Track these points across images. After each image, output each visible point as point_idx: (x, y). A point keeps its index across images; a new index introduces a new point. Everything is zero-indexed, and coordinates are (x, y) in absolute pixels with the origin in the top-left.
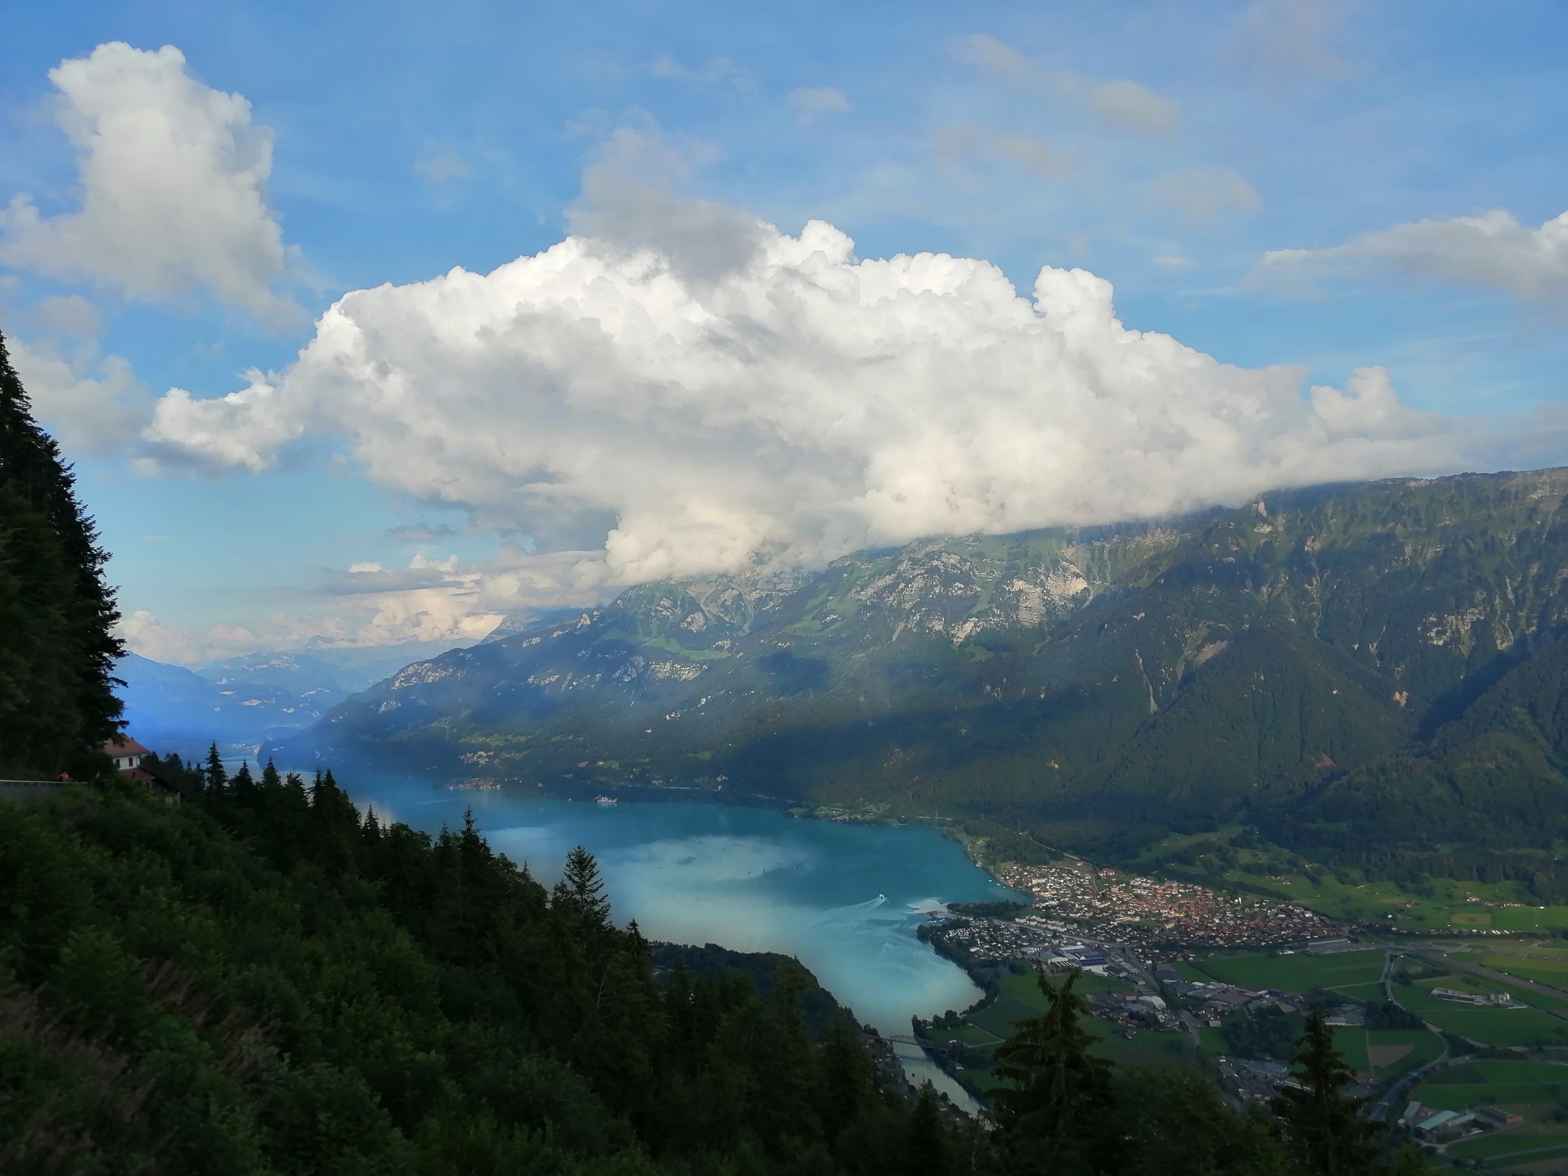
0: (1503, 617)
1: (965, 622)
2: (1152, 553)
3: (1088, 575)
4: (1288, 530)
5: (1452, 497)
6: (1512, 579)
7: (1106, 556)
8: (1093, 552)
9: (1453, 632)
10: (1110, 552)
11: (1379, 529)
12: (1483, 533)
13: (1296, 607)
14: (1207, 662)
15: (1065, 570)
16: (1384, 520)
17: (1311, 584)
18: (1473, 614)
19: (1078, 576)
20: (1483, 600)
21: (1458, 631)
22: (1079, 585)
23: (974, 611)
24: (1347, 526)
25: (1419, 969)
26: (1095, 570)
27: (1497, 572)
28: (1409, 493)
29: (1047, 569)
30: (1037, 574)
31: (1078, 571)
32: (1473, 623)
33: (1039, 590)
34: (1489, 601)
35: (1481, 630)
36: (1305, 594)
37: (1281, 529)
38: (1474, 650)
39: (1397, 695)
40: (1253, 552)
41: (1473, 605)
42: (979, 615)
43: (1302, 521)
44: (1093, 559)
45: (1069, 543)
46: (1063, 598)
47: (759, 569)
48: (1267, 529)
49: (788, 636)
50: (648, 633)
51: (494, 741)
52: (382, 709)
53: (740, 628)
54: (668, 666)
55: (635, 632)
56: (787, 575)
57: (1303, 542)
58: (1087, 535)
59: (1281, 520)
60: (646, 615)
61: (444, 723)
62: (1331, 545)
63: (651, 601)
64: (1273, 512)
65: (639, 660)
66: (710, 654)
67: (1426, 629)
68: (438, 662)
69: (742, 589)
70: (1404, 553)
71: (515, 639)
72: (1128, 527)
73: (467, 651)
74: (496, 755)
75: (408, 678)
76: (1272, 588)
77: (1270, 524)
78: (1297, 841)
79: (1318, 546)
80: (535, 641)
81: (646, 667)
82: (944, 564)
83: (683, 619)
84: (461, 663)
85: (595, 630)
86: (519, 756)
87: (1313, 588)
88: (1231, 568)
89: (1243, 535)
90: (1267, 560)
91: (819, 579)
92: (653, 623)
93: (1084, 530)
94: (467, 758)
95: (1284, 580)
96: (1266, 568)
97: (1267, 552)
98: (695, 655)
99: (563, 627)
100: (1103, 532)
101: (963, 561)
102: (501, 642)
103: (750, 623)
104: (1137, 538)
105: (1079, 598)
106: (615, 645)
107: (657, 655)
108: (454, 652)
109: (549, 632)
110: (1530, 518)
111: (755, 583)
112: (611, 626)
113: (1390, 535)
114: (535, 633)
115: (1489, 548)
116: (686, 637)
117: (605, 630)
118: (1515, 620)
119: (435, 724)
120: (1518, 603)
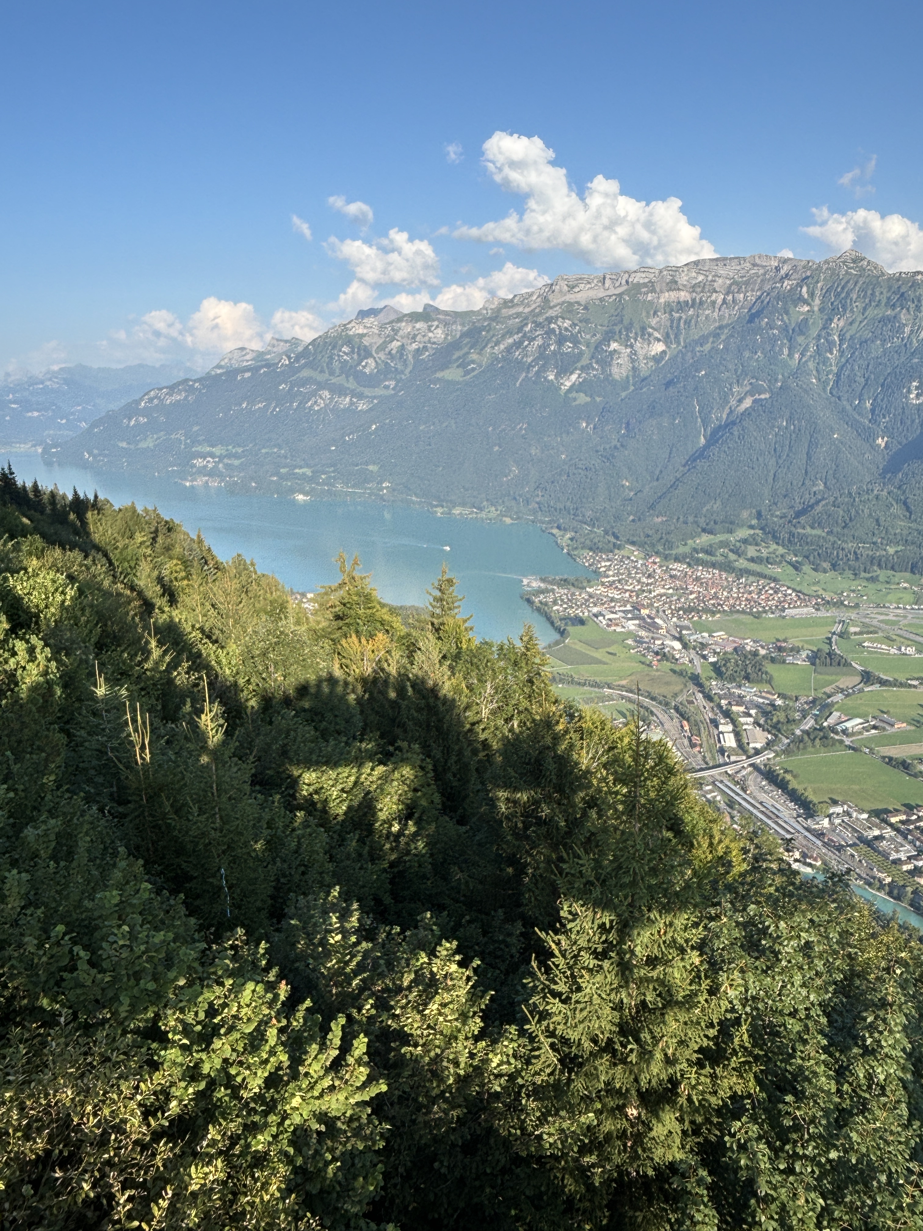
1: (571, 373)
2: (717, 324)
3: (666, 339)
4: (821, 310)
7: (682, 324)
8: (672, 321)
10: (685, 322)
11: (889, 312)
13: (817, 371)
14: (746, 409)
15: (650, 335)
16: (894, 305)
17: (832, 354)
19: (659, 340)
22: (659, 347)
23: (579, 365)
24: (865, 309)
25: (857, 629)
26: (672, 337)
28: (915, 284)
29: (636, 334)
30: (628, 338)
31: (659, 336)
33: (628, 350)
36: (825, 361)
37: (816, 309)
39: (880, 440)
40: (793, 325)
42: (582, 369)
43: (832, 304)
44: (671, 327)
45: (655, 313)
46: (646, 358)
47: (418, 325)
48: (806, 308)
49: (438, 380)
50: (332, 373)
51: (217, 450)
52: (132, 423)
53: (402, 372)
54: (348, 399)
55: (322, 371)
56: (439, 331)
57: (831, 320)
58: (669, 308)
59: (817, 302)
60: (331, 358)
61: (180, 435)
62: (851, 324)
63: (334, 348)
64: (812, 295)
65: (326, 394)
66: (379, 392)
67: (909, 392)
68: (172, 388)
69: (405, 341)
70: (904, 332)
71: (232, 373)
72: (701, 303)
73: (195, 381)
74: (220, 461)
75: (151, 400)
76: (802, 355)
77: (809, 304)
78: (790, 542)
79: (841, 323)
80: (247, 375)
81: (331, 399)
82: (559, 327)
83: (359, 363)
84: (191, 390)
85: (292, 369)
86: (236, 462)
87: (833, 356)
88: (773, 340)
89: (787, 313)
90: (802, 333)
91: (463, 335)
92: (336, 364)
93: (668, 304)
94: (199, 462)
95: (812, 348)
96: (800, 339)
97: (802, 327)
98: (367, 392)
99: (268, 366)
100: (682, 306)
101: (574, 325)
102: (221, 375)
103: (410, 368)
104: (707, 312)
105: (657, 359)
106: (308, 381)
107: (339, 390)
108: (185, 381)
109: (257, 369)
111: (414, 337)
112: (305, 366)
113: (896, 318)
114: (247, 369)
116: (361, 378)
117: (300, 369)
119: (173, 436)
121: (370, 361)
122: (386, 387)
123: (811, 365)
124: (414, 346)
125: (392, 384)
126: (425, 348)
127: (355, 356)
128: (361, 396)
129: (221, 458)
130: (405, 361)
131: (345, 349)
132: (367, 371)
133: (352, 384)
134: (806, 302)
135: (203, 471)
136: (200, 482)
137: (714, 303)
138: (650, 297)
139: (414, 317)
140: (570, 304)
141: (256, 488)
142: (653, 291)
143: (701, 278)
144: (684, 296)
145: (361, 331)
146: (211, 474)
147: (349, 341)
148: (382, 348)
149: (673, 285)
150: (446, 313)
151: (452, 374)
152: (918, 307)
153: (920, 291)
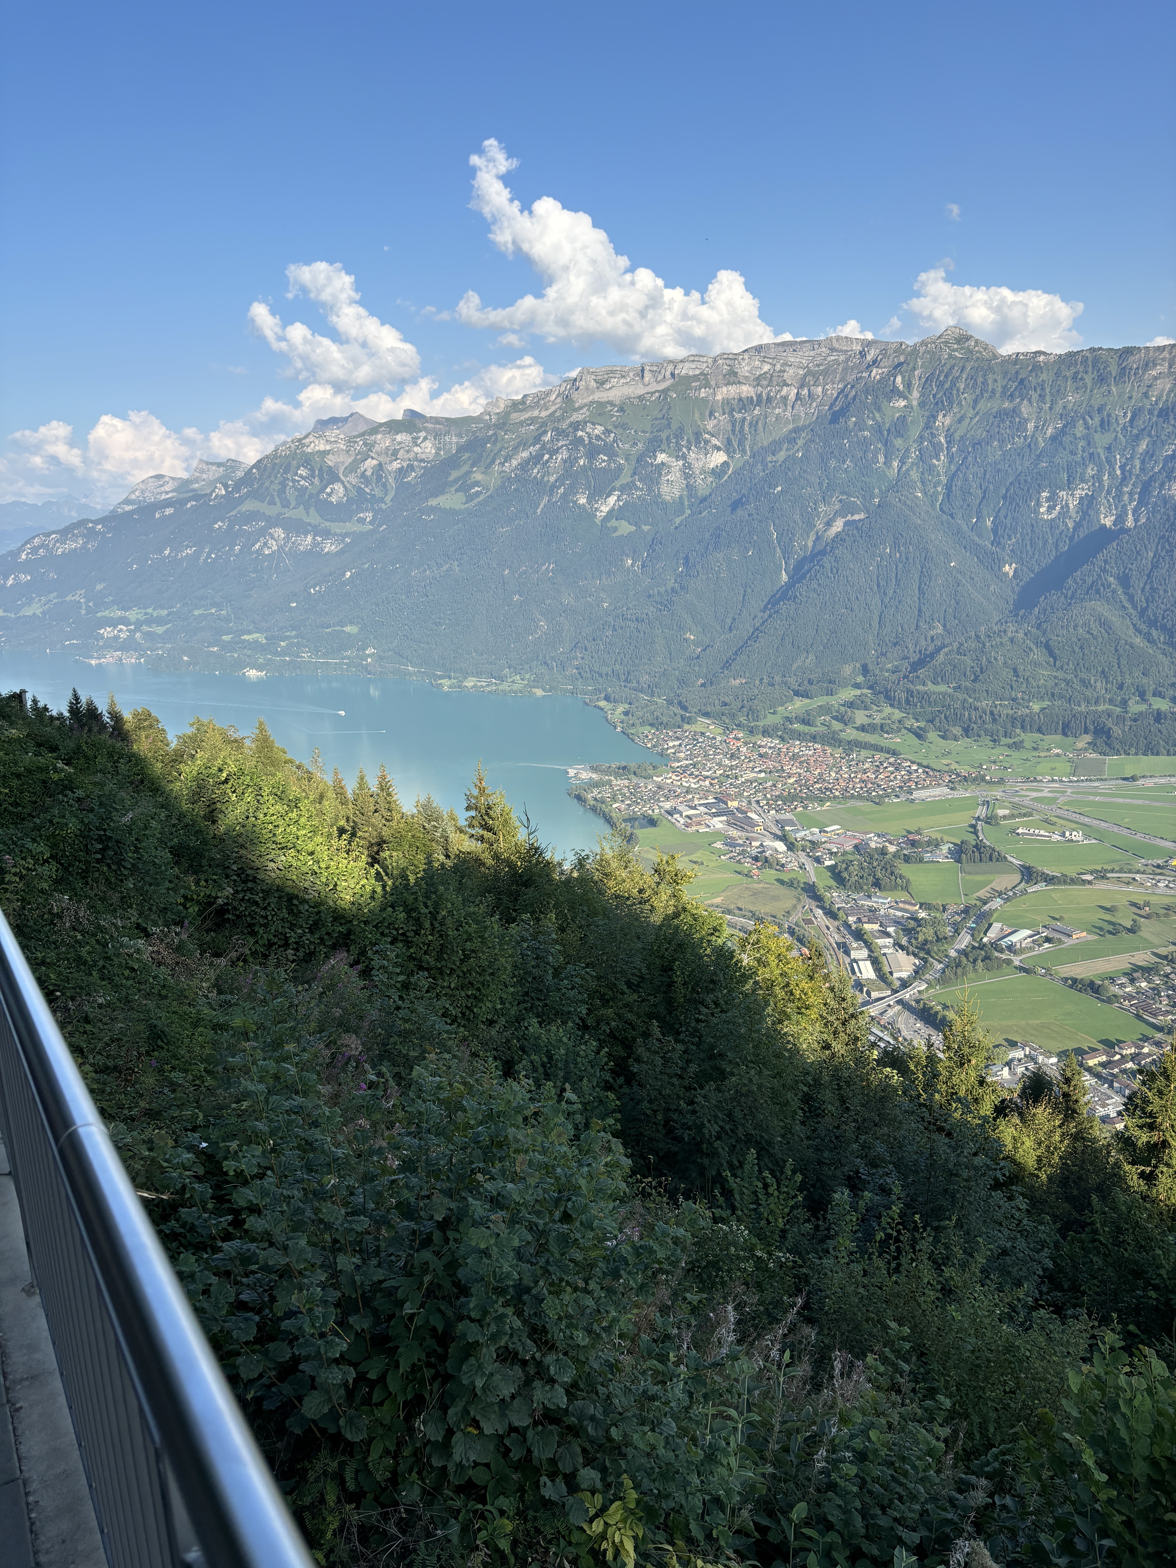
0: (1109, 492)
1: (608, 496)
2: (791, 427)
3: (728, 448)
4: (922, 404)
5: (1077, 373)
6: (1122, 455)
7: (746, 428)
8: (734, 425)
9: (1062, 508)
10: (751, 424)
11: (1006, 405)
12: (1100, 410)
13: (923, 483)
14: (838, 535)
15: (707, 442)
16: (1011, 395)
17: (939, 460)
18: (1083, 489)
19: (719, 449)
20: (1093, 477)
21: (1067, 505)
22: (719, 458)
23: (618, 484)
24: (976, 402)
25: (1007, 812)
26: (735, 444)
27: (1109, 449)
28: (1037, 368)
29: (688, 441)
30: (679, 447)
31: (718, 444)
32: (1081, 498)
33: (681, 463)
34: (1098, 478)
35: (1088, 504)
36: (932, 468)
37: (915, 403)
38: (1078, 525)
39: (1007, 567)
40: (887, 425)
41: (1083, 480)
42: (623, 489)
43: (934, 396)
44: (733, 431)
45: (711, 414)
46: (703, 471)
47: (399, 438)
48: (902, 403)
49: (433, 509)
50: (286, 504)
51: (133, 615)
52: (10, 582)
53: (382, 500)
54: (309, 538)
55: (272, 503)
56: (428, 444)
57: (935, 418)
58: (729, 406)
59: (916, 394)
60: (283, 485)
61: (78, 596)
62: (960, 421)
63: (287, 470)
64: (909, 385)
65: (279, 533)
66: (352, 527)
67: (1038, 504)
68: (65, 533)
69: (383, 459)
70: (1026, 430)
71: (146, 510)
72: (769, 399)
73: (96, 522)
74: (137, 629)
75: (35, 550)
76: (902, 462)
77: (905, 398)
78: (910, 702)
79: (948, 421)
80: (169, 511)
81: (287, 539)
82: (589, 434)
83: (323, 490)
84: (91, 534)
85: (229, 501)
86: (160, 630)
87: (940, 462)
88: (865, 443)
89: (879, 409)
90: (899, 434)
91: (461, 449)
92: (291, 493)
93: (726, 402)
94: (107, 632)
95: (914, 455)
96: (898, 442)
97: (900, 427)
98: (336, 528)
99: (196, 497)
100: (744, 404)
101: (607, 432)
102: (131, 512)
103: (392, 494)
104: (777, 411)
105: (718, 472)
106: (253, 516)
107: (297, 527)
108: (83, 523)
109: (182, 502)
110: (1146, 395)
111: (395, 453)
112: (247, 496)
113: (1015, 411)
114: (167, 503)
115: (1104, 425)
116: (326, 509)
117: (241, 500)
118: (1119, 496)
119: (69, 598)
120: (1124, 479)
121: (338, 486)
122: (362, 521)
123: (914, 475)
124: (396, 465)
125: (369, 516)
126: (411, 468)
127: (316, 481)
128: (327, 534)
129: (138, 624)
130: (384, 485)
131: (302, 472)
132: (334, 499)
133: (314, 518)
134: (902, 395)
135: (113, 644)
136: (109, 659)
137: (785, 399)
138: (703, 393)
139: (393, 427)
140: (601, 405)
141: (189, 664)
142: (707, 385)
143: (766, 367)
144: (747, 390)
145: (322, 446)
146: (126, 646)
147: (307, 460)
148: (352, 468)
149: (732, 378)
150: (436, 420)
151: (451, 500)
152: (1042, 397)
153: (1044, 376)
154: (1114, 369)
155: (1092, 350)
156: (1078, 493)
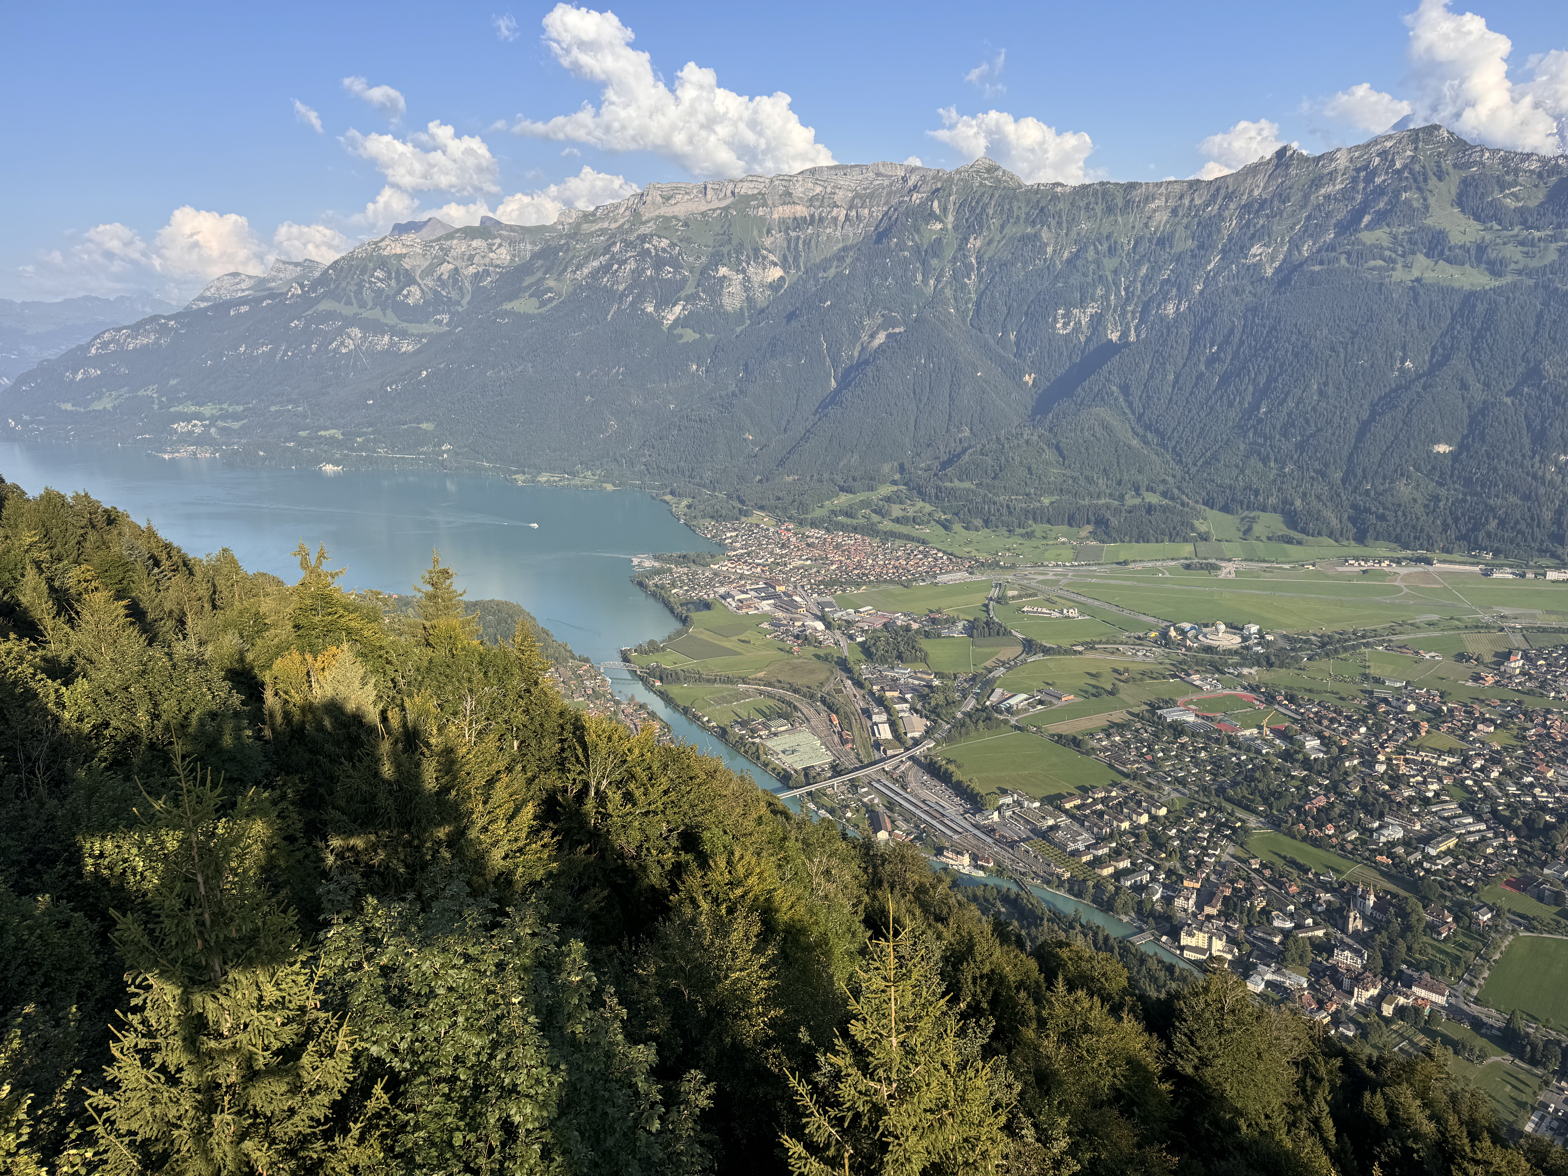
0: (1115, 311)
1: (674, 304)
2: (841, 245)
3: (784, 264)
4: (956, 228)
5: (1088, 204)
6: (1126, 278)
7: (801, 245)
8: (789, 243)
9: (1075, 324)
10: (804, 243)
11: (1028, 230)
12: (1108, 237)
13: (955, 300)
14: (880, 345)
15: (764, 258)
16: (1033, 222)
17: (970, 279)
18: (1093, 307)
19: (775, 264)
20: (1102, 297)
21: (1080, 322)
22: (776, 273)
23: (683, 294)
24: (1003, 227)
25: (1015, 593)
26: (791, 260)
27: (1115, 272)
28: (1055, 198)
29: (748, 256)
30: (739, 261)
31: (775, 260)
32: (1092, 316)
33: (741, 276)
35: (1097, 321)
36: (964, 286)
37: (950, 226)
38: (1089, 340)
39: (1027, 377)
40: (926, 246)
41: (1093, 300)
42: (688, 299)
43: (967, 220)
44: (789, 248)
45: (769, 232)
46: (761, 285)
47: (475, 243)
48: (939, 226)
49: (507, 313)
50: (363, 305)
51: (208, 410)
52: (80, 376)
53: (458, 303)
54: (386, 338)
55: (349, 303)
56: (503, 250)
57: (967, 240)
58: (785, 225)
59: (951, 218)
60: (360, 286)
61: (151, 391)
62: (989, 243)
63: (363, 272)
64: (945, 210)
65: (356, 332)
66: (429, 328)
67: (1055, 321)
68: (136, 328)
69: (459, 263)
70: (1045, 253)
71: (222, 307)
72: (821, 220)
73: (169, 318)
74: (212, 424)
75: (105, 345)
76: (938, 280)
77: (941, 221)
78: (939, 497)
79: (978, 243)
80: (244, 309)
81: (364, 338)
82: (655, 247)
83: (399, 292)
84: (164, 330)
85: (306, 301)
86: (236, 425)
87: (971, 282)
88: (906, 262)
89: (918, 231)
90: (936, 255)
91: (535, 256)
92: (367, 294)
93: (782, 221)
94: (181, 427)
95: (948, 273)
96: (934, 262)
97: (936, 248)
98: (413, 328)
99: (273, 296)
100: (799, 223)
101: (673, 245)
102: (206, 309)
103: (468, 298)
104: (828, 231)
105: (775, 286)
106: (330, 316)
107: (373, 327)
108: (154, 319)
109: (258, 301)
110: (1146, 225)
111: (471, 258)
112: (324, 296)
113: (1037, 236)
114: (243, 301)
115: (1112, 251)
116: (405, 311)
117: (318, 300)
118: (1124, 314)
119: (141, 393)
120: (1127, 299)
121: (414, 289)
122: (439, 322)
123: (948, 292)
124: (472, 270)
125: (446, 318)
126: (487, 273)
127: (393, 283)
128: (404, 334)
129: (213, 419)
130: (461, 289)
131: (379, 274)
132: (410, 301)
133: (391, 319)
134: (938, 219)
135: (187, 438)
136: (183, 453)
137: (835, 219)
138: (761, 212)
139: (469, 233)
140: (667, 219)
141: (264, 459)
142: (765, 205)
143: (818, 189)
144: (801, 211)
145: (398, 250)
146: (201, 441)
147: (383, 263)
148: (429, 272)
149: (787, 197)
150: (511, 228)
151: (524, 305)
152: (1059, 224)
153: (1061, 206)
154: (1120, 202)
155: (1102, 184)
156: (1089, 311)
